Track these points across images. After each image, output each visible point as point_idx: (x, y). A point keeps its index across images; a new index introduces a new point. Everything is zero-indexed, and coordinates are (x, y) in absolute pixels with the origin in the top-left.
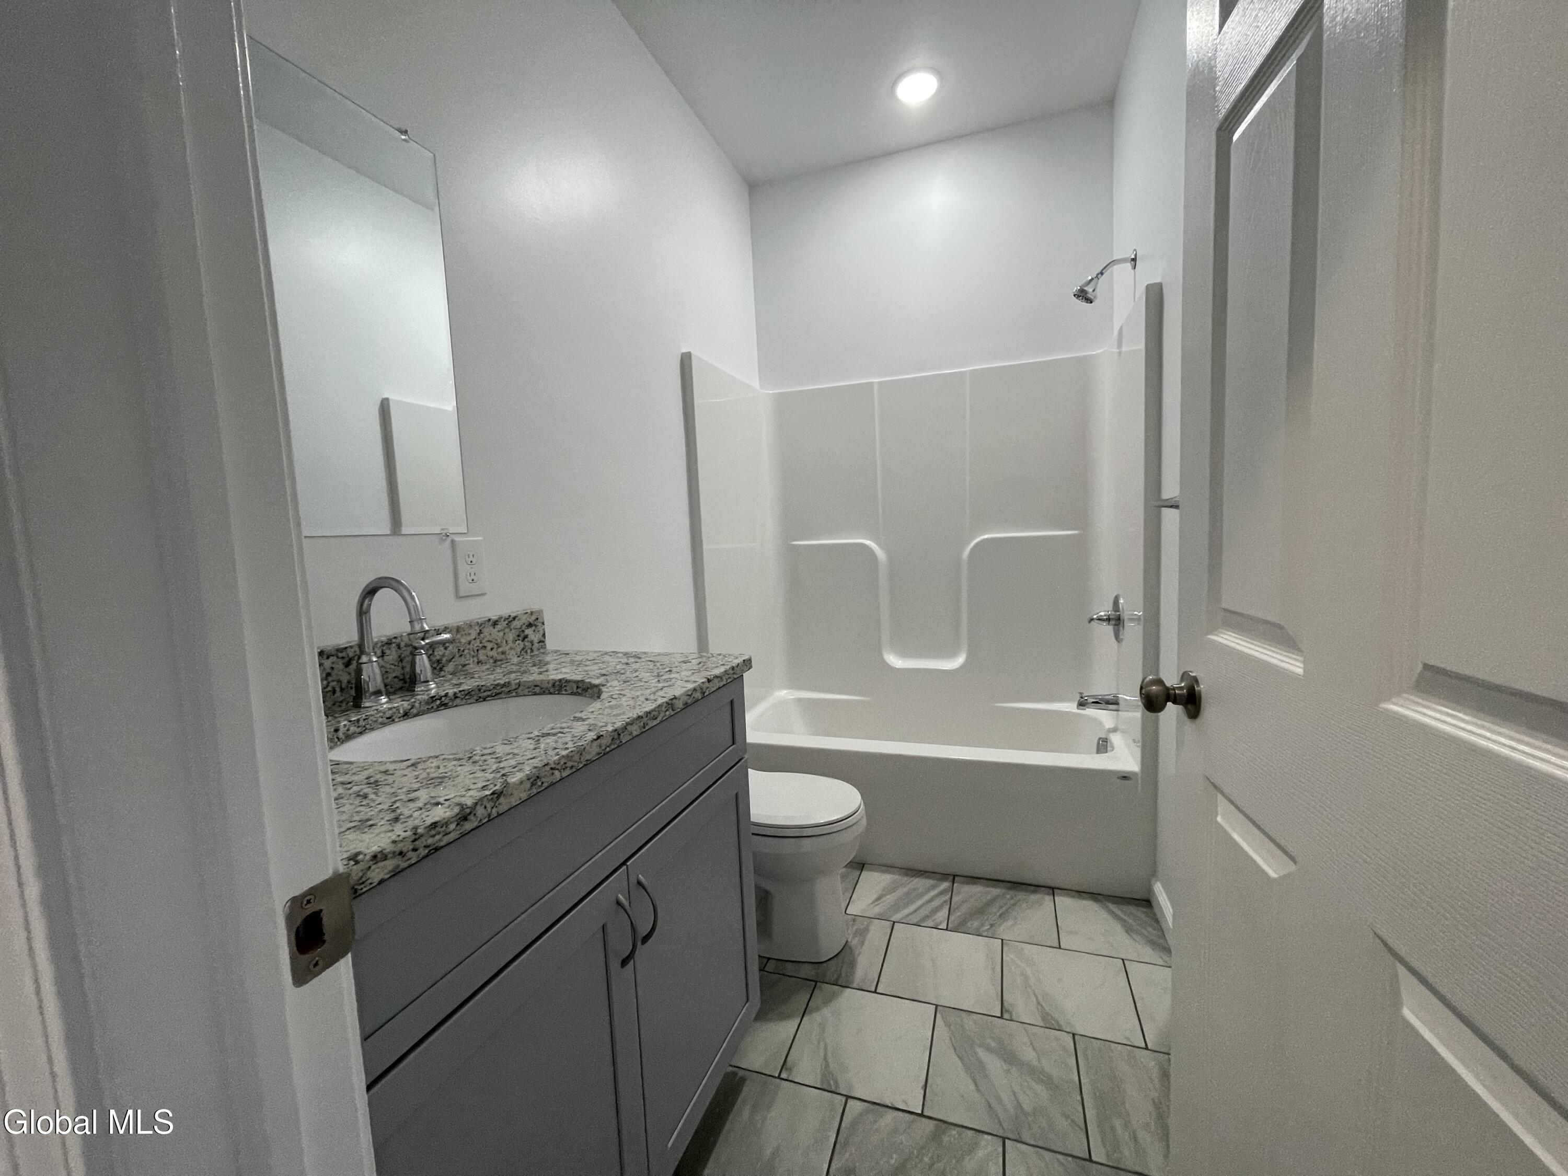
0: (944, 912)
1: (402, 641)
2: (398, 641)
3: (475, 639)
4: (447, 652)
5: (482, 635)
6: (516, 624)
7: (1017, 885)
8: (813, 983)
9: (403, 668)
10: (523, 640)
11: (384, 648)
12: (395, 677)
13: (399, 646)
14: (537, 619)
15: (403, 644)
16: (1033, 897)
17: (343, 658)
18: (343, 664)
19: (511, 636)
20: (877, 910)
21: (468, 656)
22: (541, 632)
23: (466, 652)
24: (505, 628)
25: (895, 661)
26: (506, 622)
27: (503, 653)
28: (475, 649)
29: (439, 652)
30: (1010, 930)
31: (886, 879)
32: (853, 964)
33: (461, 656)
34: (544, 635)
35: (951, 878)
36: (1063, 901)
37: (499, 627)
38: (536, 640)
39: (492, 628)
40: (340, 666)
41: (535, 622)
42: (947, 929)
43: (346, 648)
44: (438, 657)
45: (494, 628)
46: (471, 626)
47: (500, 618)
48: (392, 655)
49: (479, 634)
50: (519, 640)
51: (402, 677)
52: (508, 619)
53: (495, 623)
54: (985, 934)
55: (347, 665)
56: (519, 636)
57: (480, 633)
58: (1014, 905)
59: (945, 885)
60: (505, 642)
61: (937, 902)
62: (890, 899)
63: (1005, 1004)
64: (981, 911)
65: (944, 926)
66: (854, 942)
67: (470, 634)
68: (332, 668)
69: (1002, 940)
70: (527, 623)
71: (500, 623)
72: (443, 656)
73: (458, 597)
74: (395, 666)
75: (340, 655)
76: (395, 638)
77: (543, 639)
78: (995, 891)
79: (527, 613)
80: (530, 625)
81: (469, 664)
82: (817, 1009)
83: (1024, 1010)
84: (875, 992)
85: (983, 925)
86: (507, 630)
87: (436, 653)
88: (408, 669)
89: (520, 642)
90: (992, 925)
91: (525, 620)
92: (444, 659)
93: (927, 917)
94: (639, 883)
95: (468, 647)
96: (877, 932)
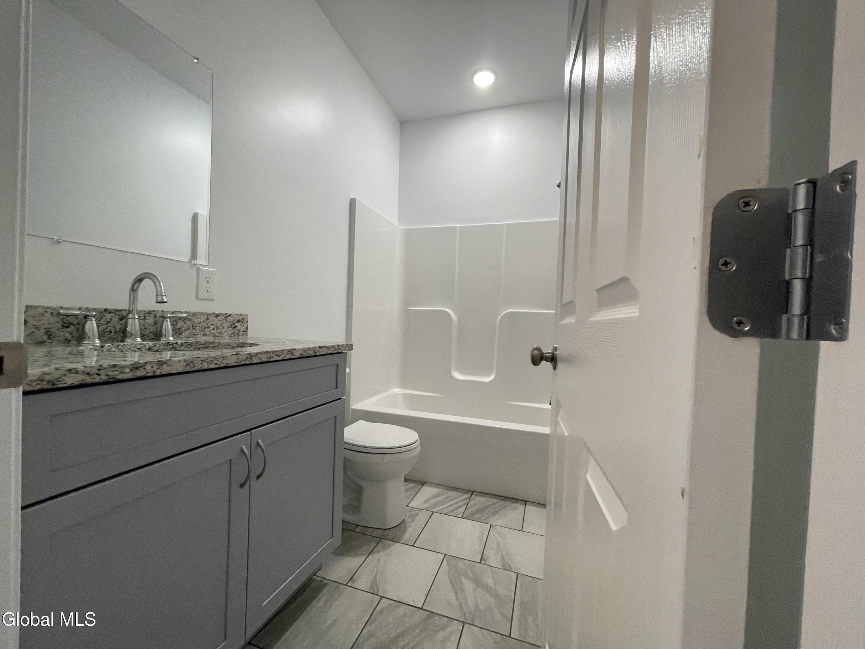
0: (462, 509)
1: (158, 313)
2: (156, 313)
3: (204, 322)
4: (185, 325)
5: (208, 321)
6: (229, 319)
7: (506, 498)
8: (380, 539)
9: (156, 328)
10: (234, 328)
11: (146, 315)
12: (150, 332)
13: (155, 316)
14: (244, 319)
15: (158, 315)
16: (515, 505)
17: (118, 315)
18: (119, 318)
19: (226, 325)
20: (426, 505)
21: (198, 330)
22: (246, 326)
23: (198, 327)
24: (224, 319)
25: (458, 376)
26: (224, 316)
27: (220, 333)
28: (203, 327)
29: (180, 324)
30: (498, 521)
31: (435, 491)
32: (404, 531)
33: (194, 329)
34: (247, 328)
35: (471, 493)
36: (530, 508)
37: (219, 318)
38: (242, 330)
39: (215, 318)
40: (116, 319)
41: (242, 320)
42: (461, 518)
43: (121, 310)
44: (179, 327)
45: (216, 318)
46: (202, 314)
47: (221, 314)
48: (150, 320)
49: (206, 319)
50: (231, 328)
51: (155, 333)
52: (225, 315)
53: (217, 316)
54: (482, 521)
55: (121, 320)
56: (231, 325)
57: (208, 319)
58: (503, 508)
59: (467, 496)
60: (222, 327)
61: (460, 504)
62: (434, 501)
63: (484, 557)
64: (482, 510)
65: (460, 516)
66: (408, 520)
67: (201, 318)
68: (111, 319)
69: (491, 525)
70: (238, 320)
71: (220, 316)
72: (183, 327)
73: (197, 298)
74: (151, 326)
75: (117, 313)
76: (154, 311)
77: (246, 330)
78: (494, 501)
79: (238, 314)
80: (239, 321)
81: (198, 334)
82: (378, 552)
83: (494, 560)
84: (413, 546)
85: (482, 516)
86: (224, 321)
87: (178, 324)
88: (158, 330)
89: (232, 329)
90: (487, 517)
91: (236, 318)
92: (183, 329)
93: (452, 511)
94: (258, 444)
95: (199, 325)
96: (423, 516)
